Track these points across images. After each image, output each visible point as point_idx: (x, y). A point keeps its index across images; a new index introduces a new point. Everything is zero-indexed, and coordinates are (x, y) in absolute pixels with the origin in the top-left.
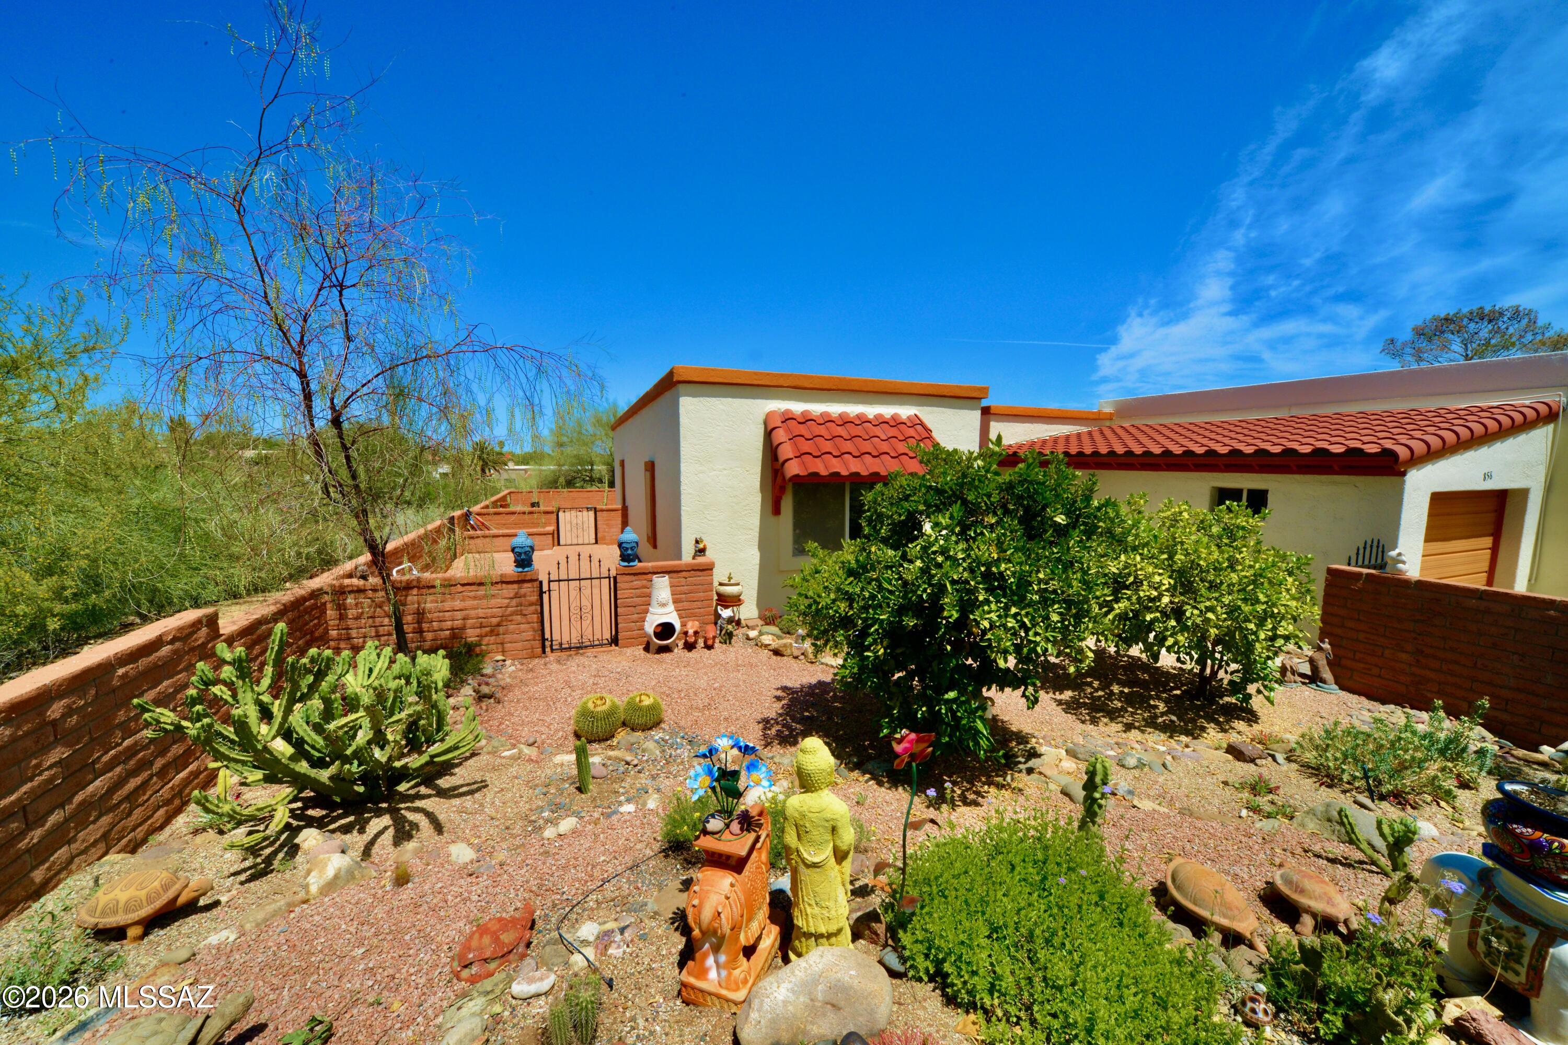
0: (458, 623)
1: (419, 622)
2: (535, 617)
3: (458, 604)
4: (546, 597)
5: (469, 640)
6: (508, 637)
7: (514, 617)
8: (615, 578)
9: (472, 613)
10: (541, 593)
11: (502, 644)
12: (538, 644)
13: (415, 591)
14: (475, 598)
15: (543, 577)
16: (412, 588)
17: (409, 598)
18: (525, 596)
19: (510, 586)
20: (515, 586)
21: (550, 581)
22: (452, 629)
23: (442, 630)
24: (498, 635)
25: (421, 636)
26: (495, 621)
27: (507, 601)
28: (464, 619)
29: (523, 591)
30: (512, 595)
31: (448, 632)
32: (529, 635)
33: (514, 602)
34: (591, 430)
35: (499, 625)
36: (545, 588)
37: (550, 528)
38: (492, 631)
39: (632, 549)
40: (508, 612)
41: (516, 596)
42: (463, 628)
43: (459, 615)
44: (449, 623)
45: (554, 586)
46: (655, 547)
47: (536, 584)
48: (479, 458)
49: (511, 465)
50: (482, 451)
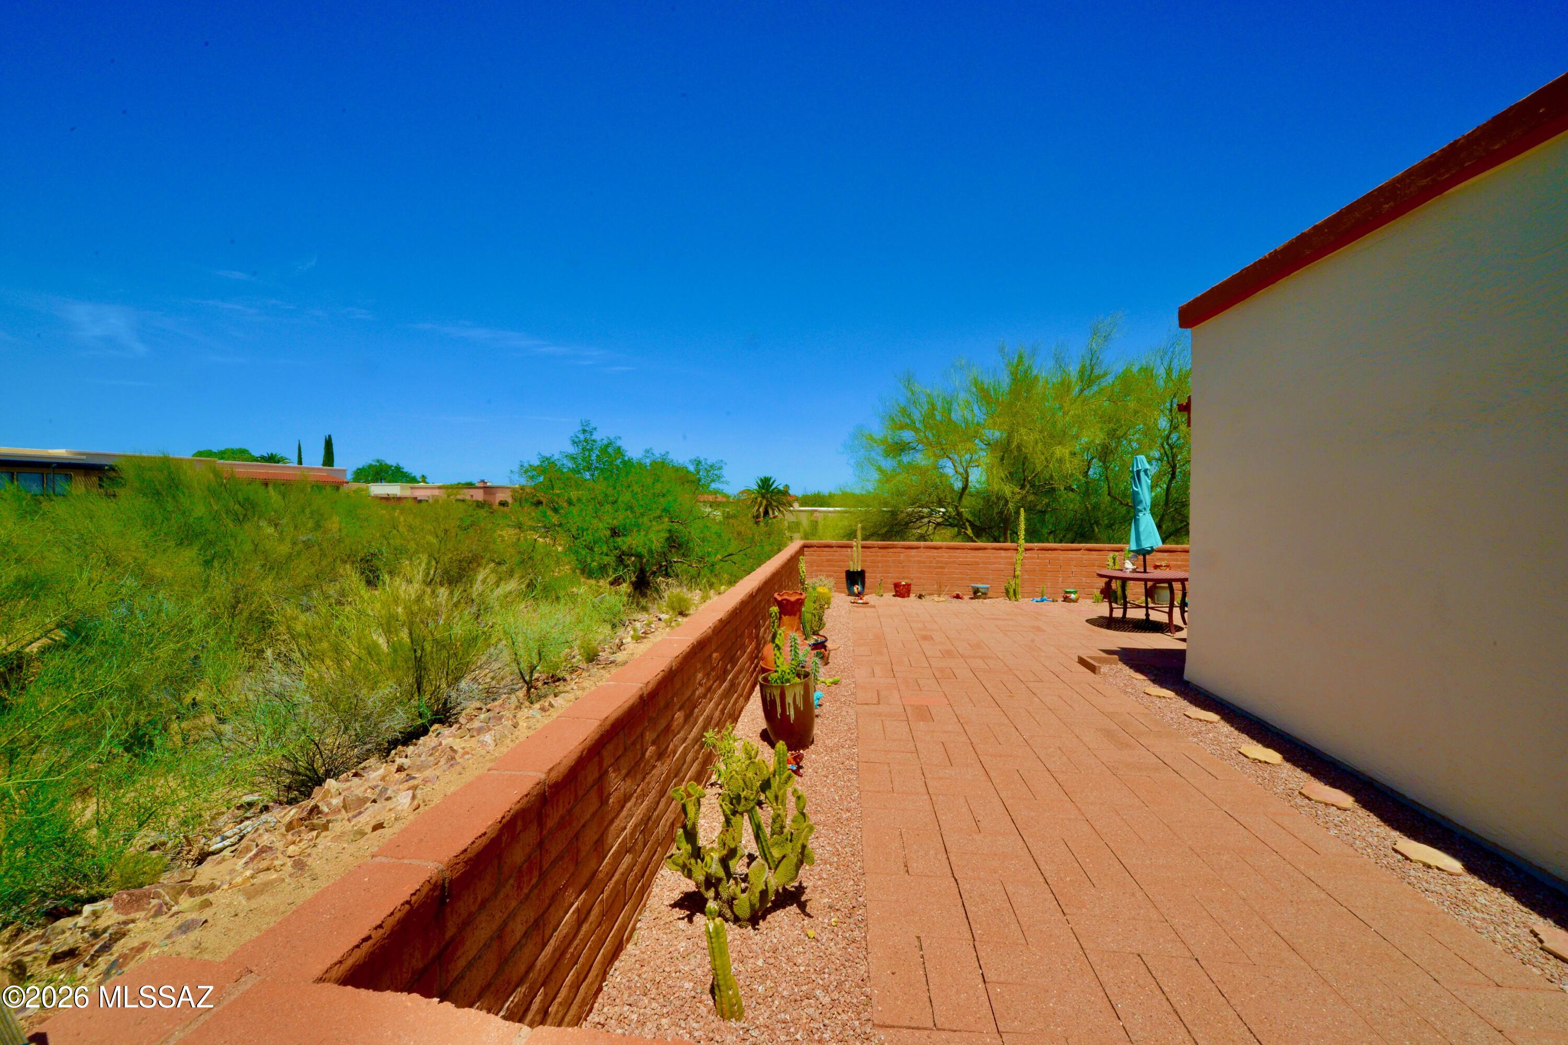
48: (763, 497)
49: (796, 506)
50: (767, 490)
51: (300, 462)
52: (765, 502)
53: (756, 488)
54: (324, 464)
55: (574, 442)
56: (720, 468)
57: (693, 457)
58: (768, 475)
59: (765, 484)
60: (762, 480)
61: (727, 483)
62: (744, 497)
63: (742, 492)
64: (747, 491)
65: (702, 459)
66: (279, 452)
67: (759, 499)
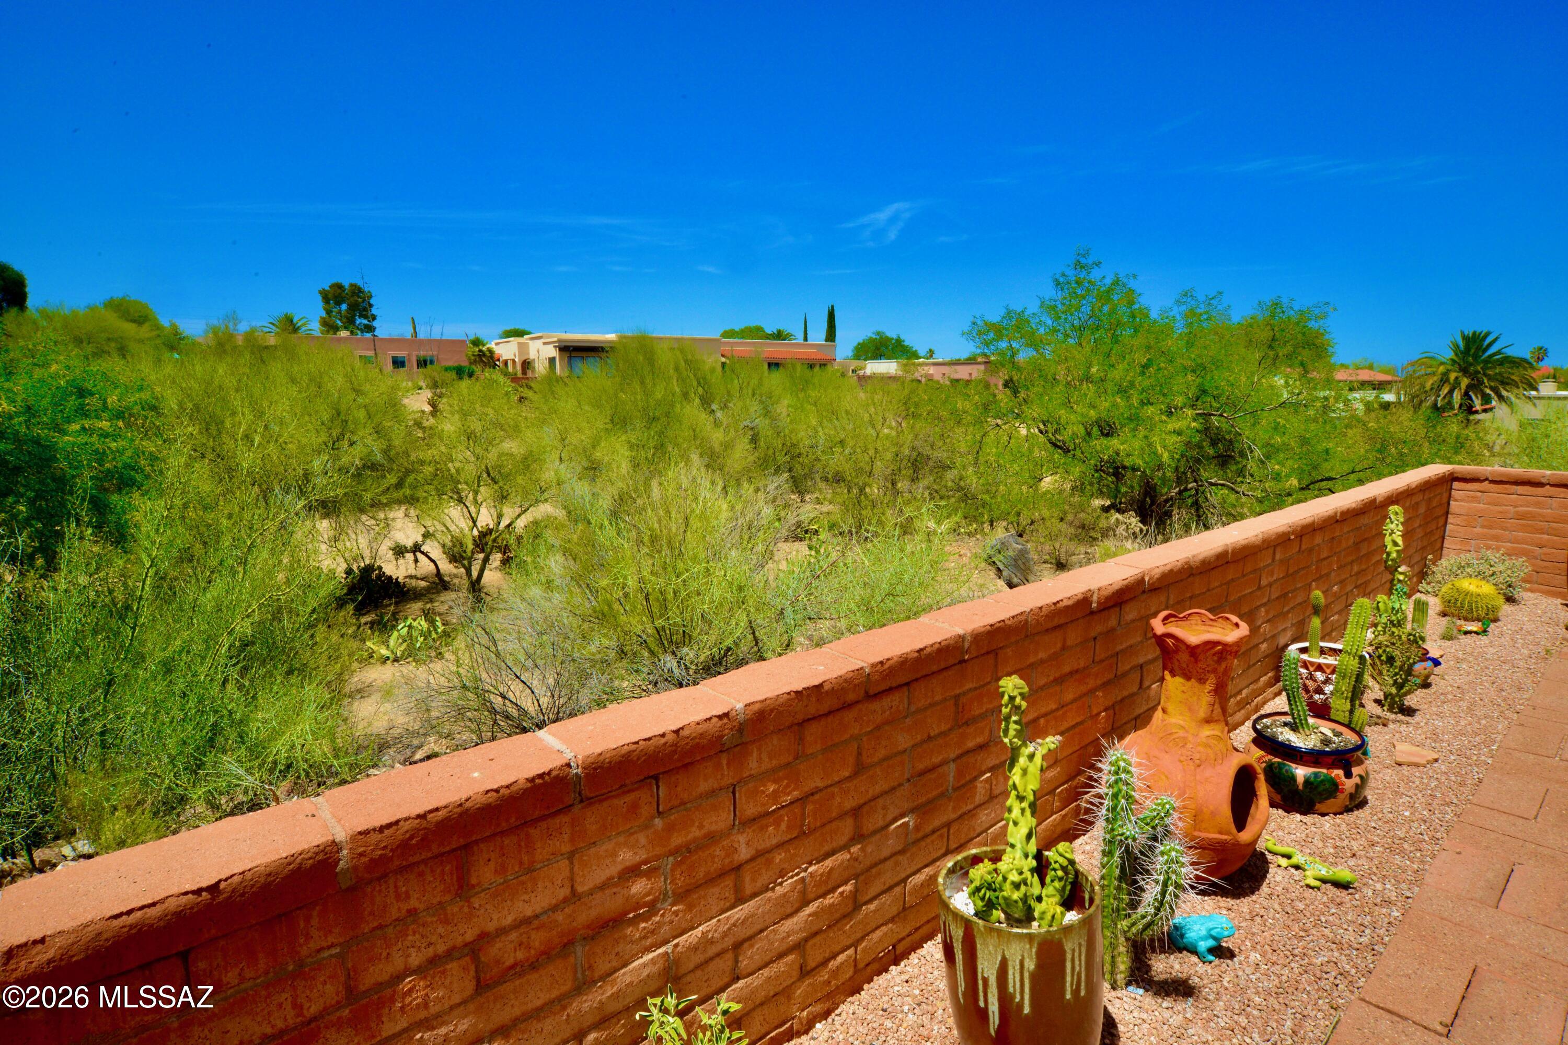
48: (1463, 369)
49: (1547, 388)
50: (1476, 359)
51: (806, 339)
52: (1465, 382)
53: (1452, 355)
54: (827, 340)
55: (1057, 283)
60: (1466, 338)
64: (1428, 360)
66: (786, 327)
67: (1454, 375)
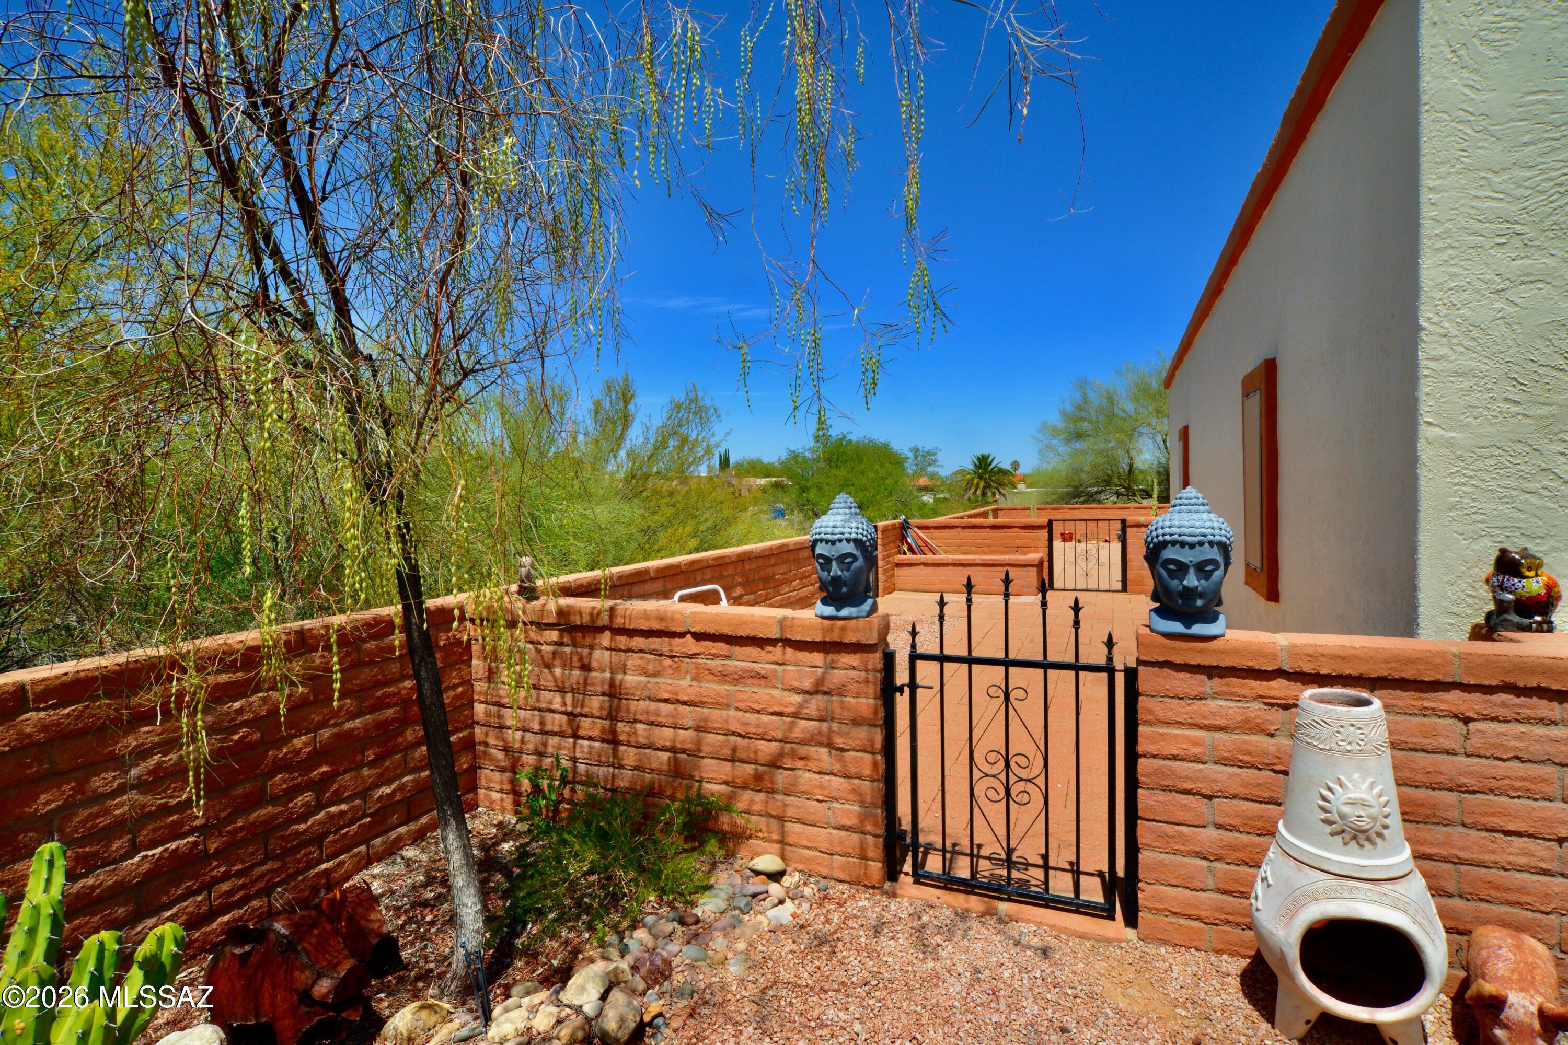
0: (685, 737)
1: (612, 716)
2: (865, 763)
3: (685, 686)
4: (902, 702)
5: (709, 787)
6: (795, 805)
7: (812, 750)
8: (1131, 675)
9: (716, 716)
10: (888, 690)
11: (781, 819)
12: (875, 847)
13: (605, 639)
14: (723, 676)
15: (899, 643)
16: (601, 630)
17: (597, 654)
18: (841, 691)
19: (804, 656)
20: (817, 658)
21: (914, 657)
22: (673, 750)
23: (651, 746)
24: (771, 791)
25: (615, 752)
26: (767, 749)
27: (798, 698)
28: (698, 729)
29: (837, 677)
30: (807, 684)
31: (665, 756)
32: (849, 811)
33: (814, 705)
34: (1130, 407)
35: (774, 764)
36: (902, 677)
37: (1034, 556)
38: (758, 777)
39: (1203, 569)
40: (797, 734)
41: (818, 690)
42: (696, 753)
43: (688, 715)
44: (668, 733)
45: (927, 672)
46: (1273, 595)
47: (875, 660)
48: (981, 478)
49: (1021, 487)
50: (985, 469)
52: (982, 484)
53: (972, 467)
56: (935, 454)
57: (912, 445)
58: (986, 452)
59: (983, 463)
60: (978, 458)
61: (941, 466)
62: (959, 477)
63: (956, 473)
64: (962, 472)
65: (920, 447)
67: (976, 481)
